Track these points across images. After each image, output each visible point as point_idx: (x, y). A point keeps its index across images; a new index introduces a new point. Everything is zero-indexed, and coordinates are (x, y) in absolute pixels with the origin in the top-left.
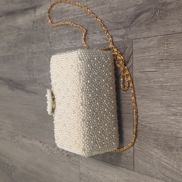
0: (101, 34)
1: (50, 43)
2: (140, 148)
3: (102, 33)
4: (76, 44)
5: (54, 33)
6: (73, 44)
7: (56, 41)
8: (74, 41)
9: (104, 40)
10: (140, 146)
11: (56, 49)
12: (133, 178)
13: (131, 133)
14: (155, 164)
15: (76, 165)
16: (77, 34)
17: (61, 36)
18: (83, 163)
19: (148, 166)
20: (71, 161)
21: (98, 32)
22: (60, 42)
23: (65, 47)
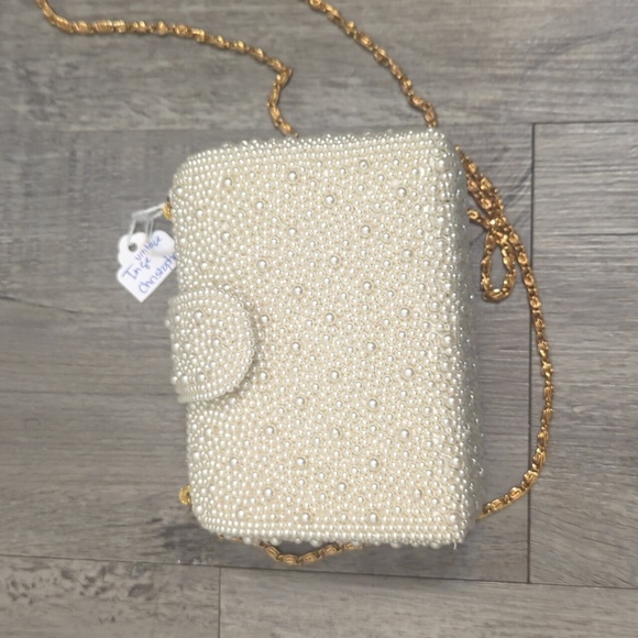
0: (372, 93)
1: (36, 99)
2: (559, 496)
3: (379, 89)
4: (216, 117)
5: (73, 59)
6: (202, 116)
7: (81, 97)
8: (207, 105)
9: (386, 113)
10: (559, 492)
11: (75, 128)
12: (521, 611)
13: (517, 451)
14: (626, 544)
15: (192, 620)
16: (229, 80)
17: (116, 76)
18: (242, 606)
19: (594, 554)
20: (164, 610)
21: (354, 81)
22: (110, 102)
23: (142, 127)
